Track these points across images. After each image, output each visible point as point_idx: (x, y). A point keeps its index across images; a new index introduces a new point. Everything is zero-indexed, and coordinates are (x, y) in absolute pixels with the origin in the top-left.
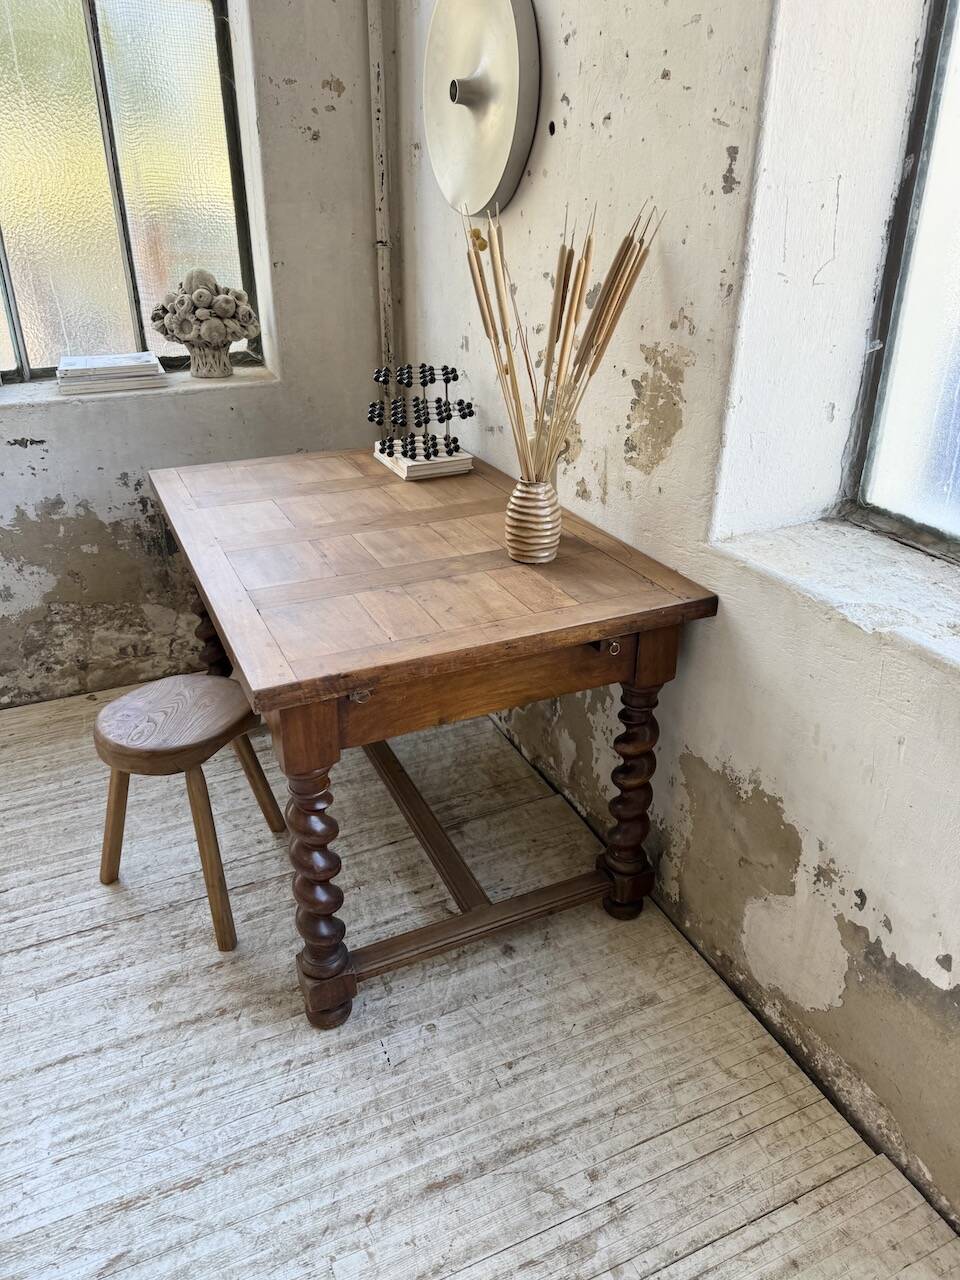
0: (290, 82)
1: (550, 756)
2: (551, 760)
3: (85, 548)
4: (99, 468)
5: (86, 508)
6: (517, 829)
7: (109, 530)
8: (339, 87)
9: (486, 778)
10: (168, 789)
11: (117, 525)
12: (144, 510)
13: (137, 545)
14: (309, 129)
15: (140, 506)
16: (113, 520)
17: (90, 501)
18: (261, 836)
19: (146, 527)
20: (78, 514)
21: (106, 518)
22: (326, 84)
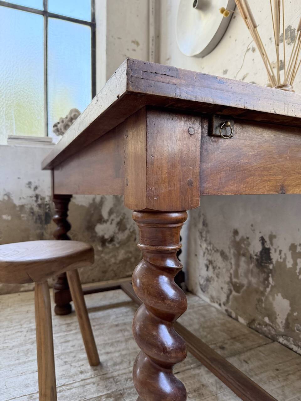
0: (119, 38)
1: (265, 316)
2: (266, 320)
3: (5, 217)
4: (19, 178)
5: (9, 197)
6: (261, 363)
7: (18, 209)
8: (138, 44)
9: (224, 334)
10: (24, 340)
11: (22, 207)
12: (36, 201)
13: (30, 218)
14: (125, 56)
15: (34, 199)
16: (21, 204)
17: (11, 193)
18: (83, 368)
19: (36, 209)
20: (4, 199)
21: (17, 202)
22: (133, 42)
